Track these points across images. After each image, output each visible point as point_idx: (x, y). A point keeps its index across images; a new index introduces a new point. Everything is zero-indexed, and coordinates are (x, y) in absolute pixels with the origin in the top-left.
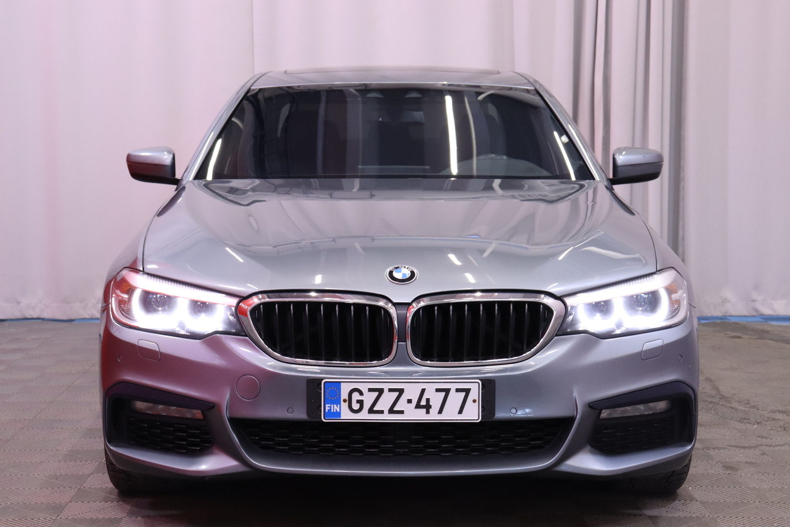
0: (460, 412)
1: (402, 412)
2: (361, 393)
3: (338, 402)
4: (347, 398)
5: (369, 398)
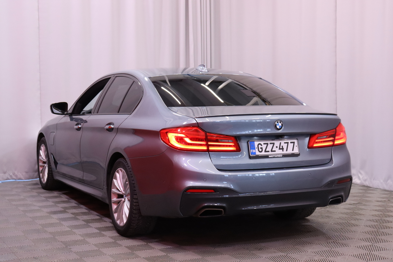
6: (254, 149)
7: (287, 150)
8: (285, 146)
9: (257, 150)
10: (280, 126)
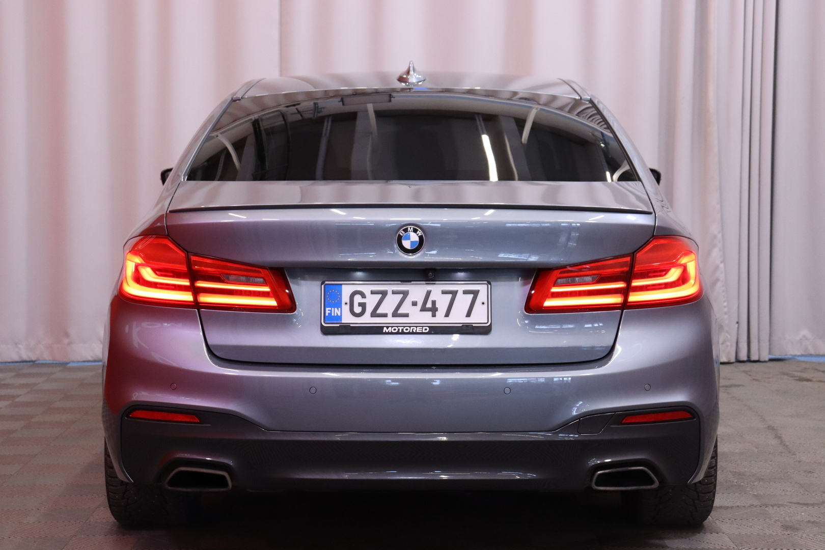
6: (339, 305)
7: (447, 315)
8: (443, 302)
9: (346, 309)
10: (412, 243)
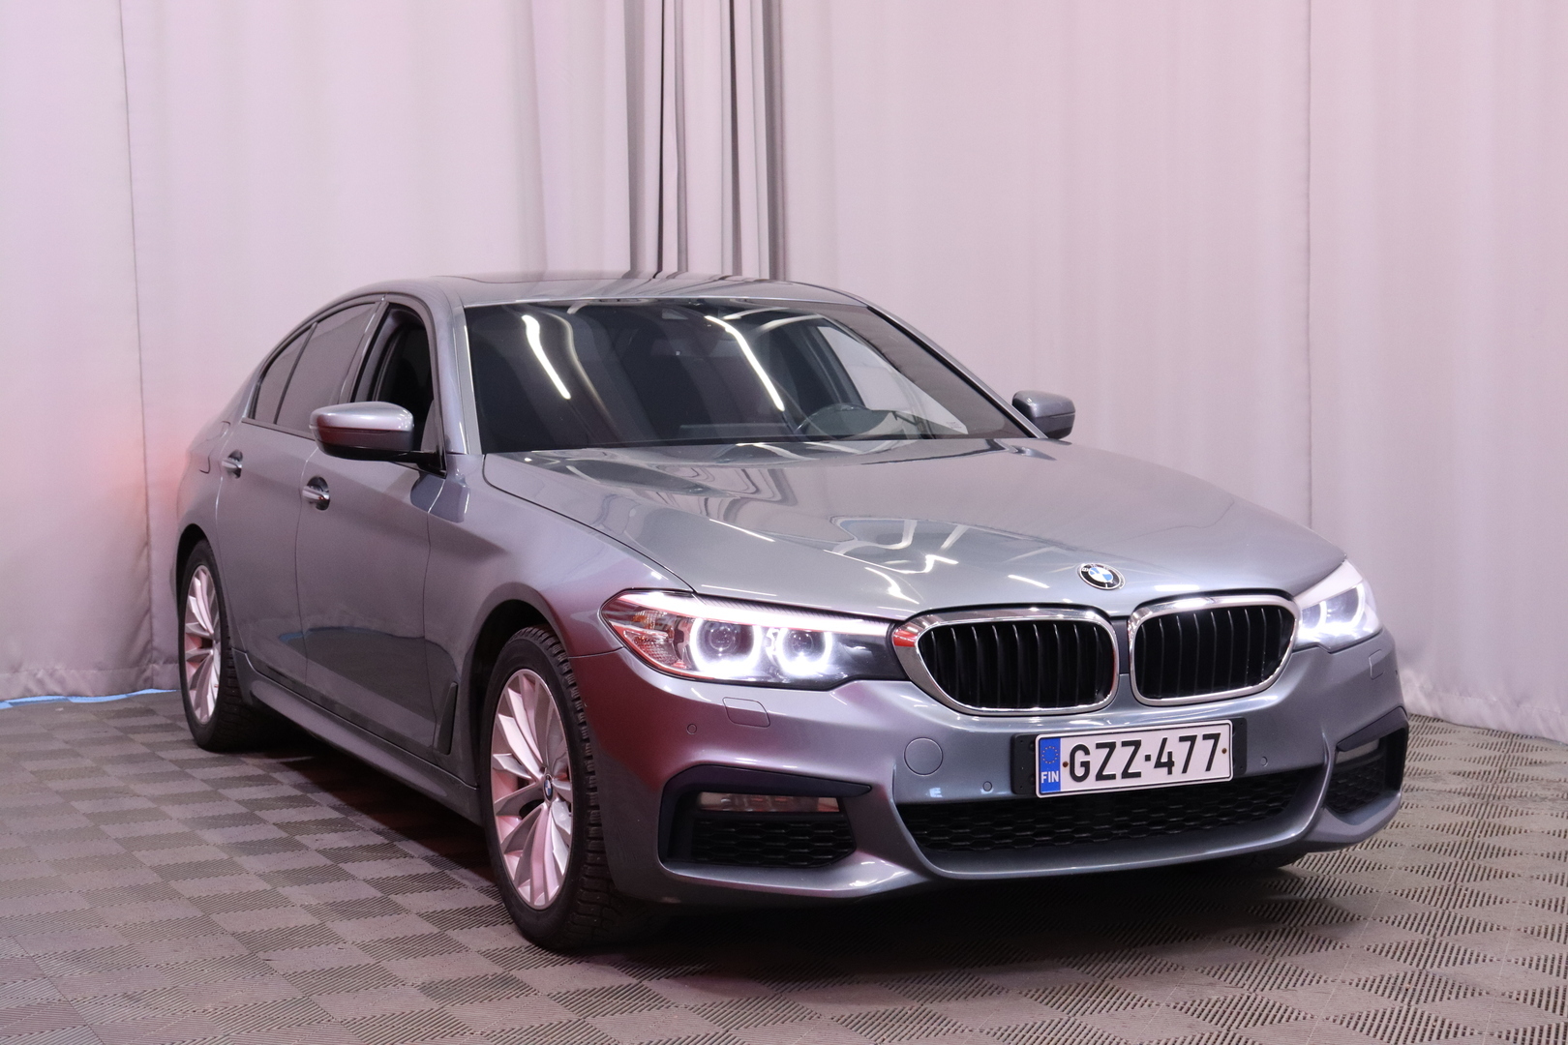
0: (1208, 768)
1: (1138, 775)
2: (1087, 752)
3: (1056, 768)
4: (1068, 760)
5: (1096, 758)
